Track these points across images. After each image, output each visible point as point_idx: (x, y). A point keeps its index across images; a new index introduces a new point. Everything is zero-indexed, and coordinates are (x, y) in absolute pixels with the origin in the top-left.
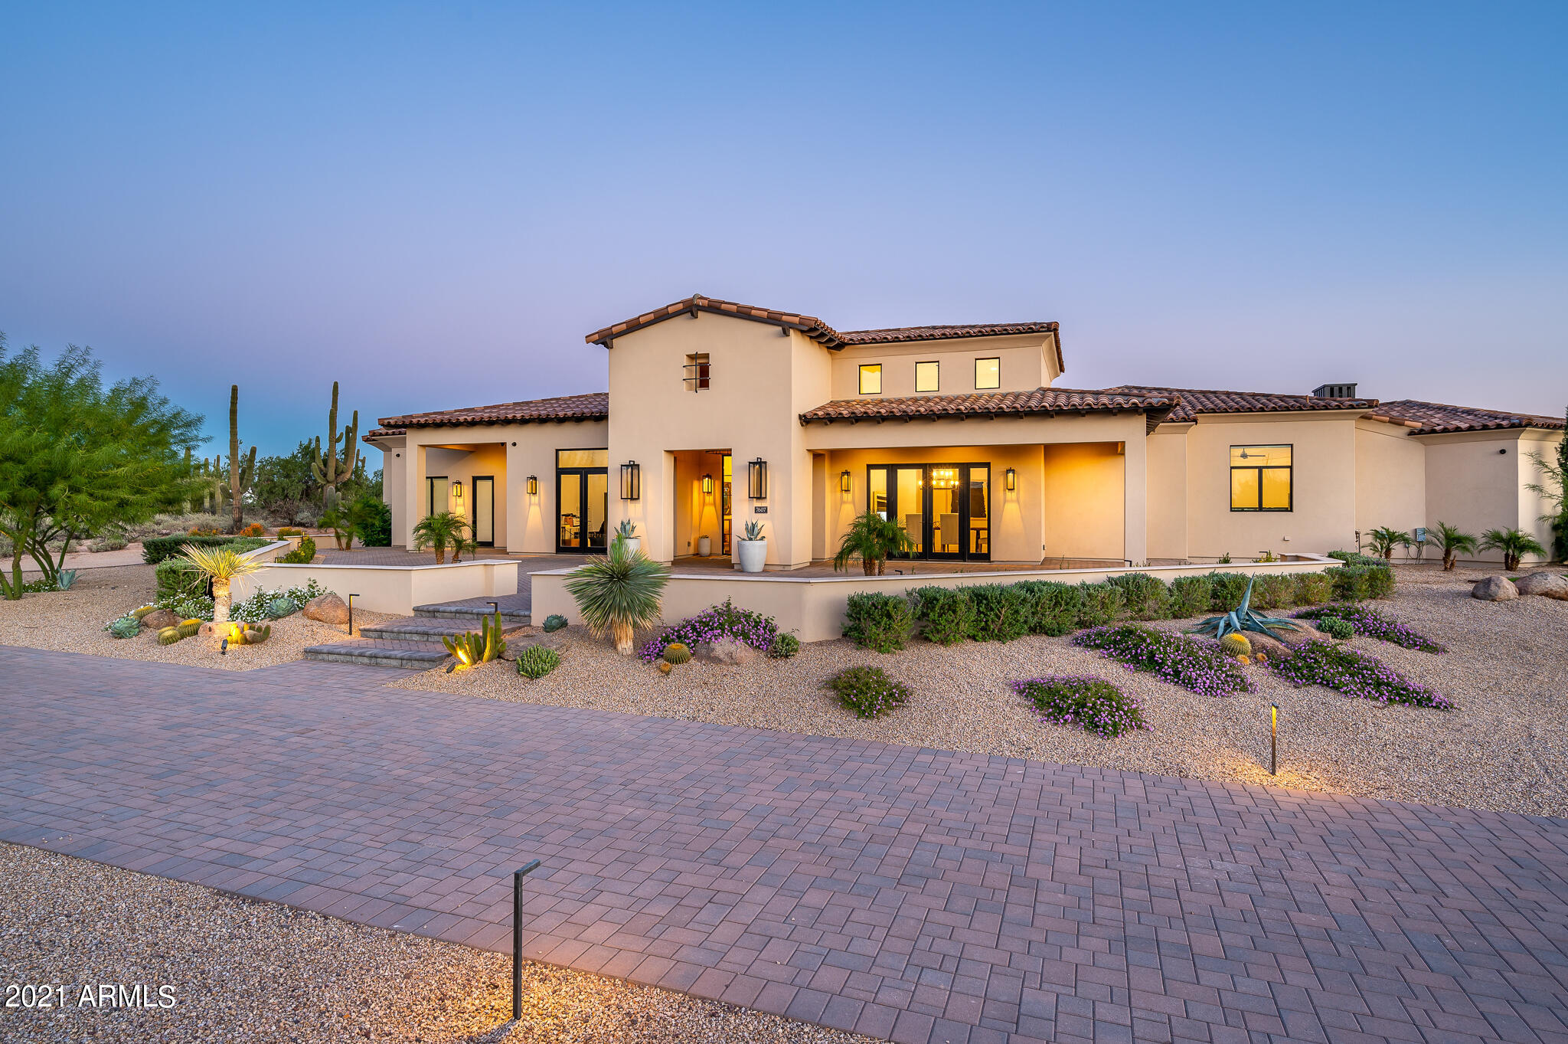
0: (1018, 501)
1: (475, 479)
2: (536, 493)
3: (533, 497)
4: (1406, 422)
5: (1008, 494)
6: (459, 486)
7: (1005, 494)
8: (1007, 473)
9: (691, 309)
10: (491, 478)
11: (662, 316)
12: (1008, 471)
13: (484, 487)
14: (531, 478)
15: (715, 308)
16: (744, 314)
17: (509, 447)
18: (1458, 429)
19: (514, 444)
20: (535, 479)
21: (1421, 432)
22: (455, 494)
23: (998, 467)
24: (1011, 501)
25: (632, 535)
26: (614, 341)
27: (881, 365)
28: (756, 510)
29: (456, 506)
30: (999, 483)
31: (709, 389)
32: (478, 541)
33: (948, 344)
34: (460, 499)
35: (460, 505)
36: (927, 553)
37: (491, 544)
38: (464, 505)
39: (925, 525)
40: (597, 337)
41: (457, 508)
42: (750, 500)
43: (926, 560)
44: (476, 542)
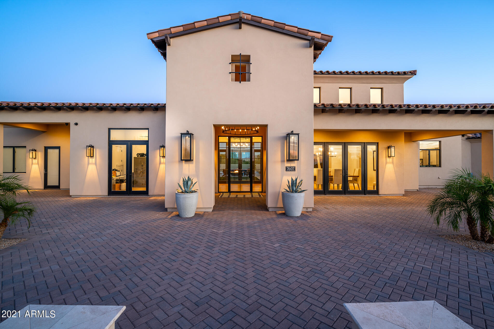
0: (393, 163)
1: (46, 149)
2: (93, 156)
3: (90, 159)
5: (388, 159)
6: (34, 152)
7: (386, 159)
8: (388, 148)
9: (238, 21)
10: (59, 148)
11: (213, 23)
12: (389, 147)
13: (53, 154)
14: (89, 146)
15: (256, 22)
16: (279, 28)
17: (72, 126)
19: (76, 124)
20: (93, 147)
21: (473, 138)
22: (31, 157)
23: (383, 145)
24: (390, 163)
25: (193, 189)
26: (172, 41)
27: (320, 88)
28: (287, 169)
29: (32, 164)
30: (383, 154)
31: (250, 81)
32: (48, 185)
33: (359, 78)
34: (35, 161)
35: (35, 164)
36: (345, 191)
37: (58, 187)
38: (38, 164)
39: (344, 175)
40: (157, 35)
41: (33, 165)
42: (283, 161)
43: (345, 194)
44: (46, 186)
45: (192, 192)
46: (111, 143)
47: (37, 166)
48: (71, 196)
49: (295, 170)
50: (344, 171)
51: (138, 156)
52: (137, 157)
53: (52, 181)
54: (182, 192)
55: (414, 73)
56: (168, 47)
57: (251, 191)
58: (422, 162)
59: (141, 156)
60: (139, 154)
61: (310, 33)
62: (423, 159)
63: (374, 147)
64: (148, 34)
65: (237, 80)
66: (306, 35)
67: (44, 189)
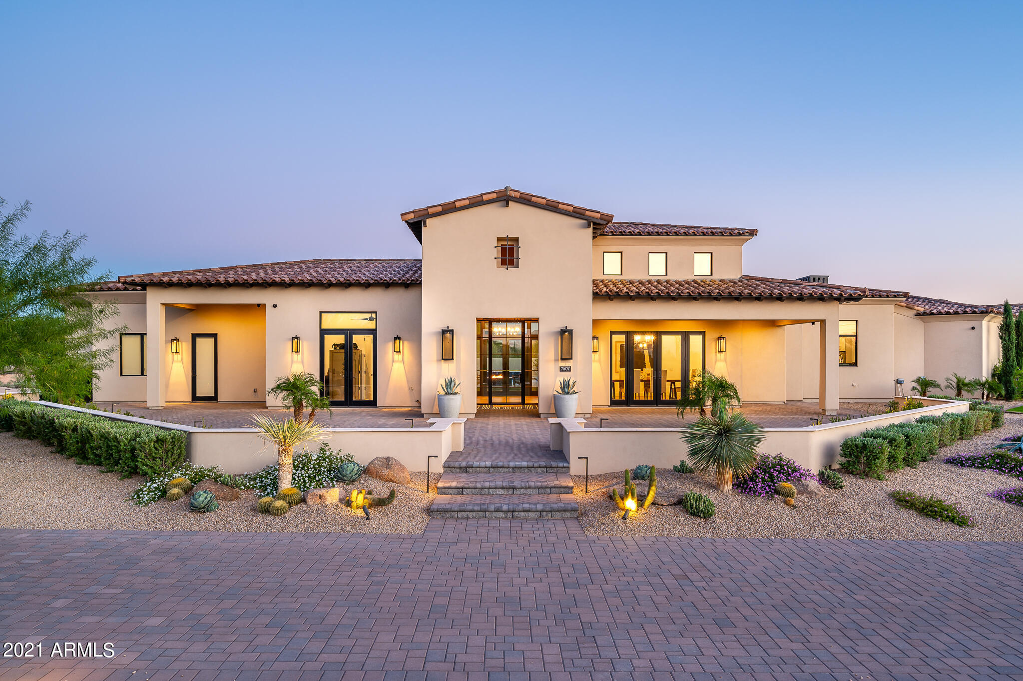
0: (725, 360)
1: (194, 337)
2: (299, 352)
3: (295, 355)
4: (915, 307)
5: (719, 355)
6: (175, 343)
7: (716, 355)
9: (504, 198)
10: (215, 336)
11: (477, 202)
12: (720, 338)
13: (205, 346)
15: (526, 200)
16: (552, 207)
17: (269, 308)
18: (940, 313)
19: (275, 306)
20: (298, 338)
21: (924, 314)
22: (172, 351)
23: (711, 335)
24: (721, 360)
25: (456, 391)
26: (428, 221)
27: (621, 252)
28: (561, 369)
29: (173, 362)
30: (711, 347)
31: (518, 267)
32: (197, 395)
33: (676, 240)
34: (177, 357)
35: (177, 361)
36: (657, 401)
37: (214, 399)
38: (182, 361)
39: (655, 378)
40: (412, 216)
41: (174, 364)
42: (556, 360)
43: (657, 406)
44: (195, 398)
45: (454, 394)
46: (323, 332)
47: (181, 364)
48: (267, 408)
49: (570, 370)
50: (655, 372)
51: (335, 348)
52: (333, 349)
53: (205, 388)
54: (446, 394)
55: (752, 233)
56: (424, 229)
57: (523, 403)
58: (844, 357)
59: (340, 349)
60: (338, 345)
61: (587, 213)
62: (845, 352)
63: (699, 338)
64: (402, 215)
65: (503, 263)
66: (584, 215)
67: (192, 400)
